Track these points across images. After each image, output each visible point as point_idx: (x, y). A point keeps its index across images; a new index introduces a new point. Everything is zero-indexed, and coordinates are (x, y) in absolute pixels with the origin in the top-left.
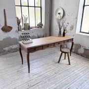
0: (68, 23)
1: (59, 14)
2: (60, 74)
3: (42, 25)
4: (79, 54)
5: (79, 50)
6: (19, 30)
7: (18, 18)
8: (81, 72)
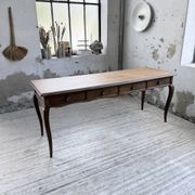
0: (162, 40)
1: (142, 17)
2: (127, 166)
3: (101, 46)
4: (187, 119)
5: (188, 108)
6: (44, 57)
7: (42, 30)
8: (187, 165)
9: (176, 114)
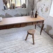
9: (46, 32)
